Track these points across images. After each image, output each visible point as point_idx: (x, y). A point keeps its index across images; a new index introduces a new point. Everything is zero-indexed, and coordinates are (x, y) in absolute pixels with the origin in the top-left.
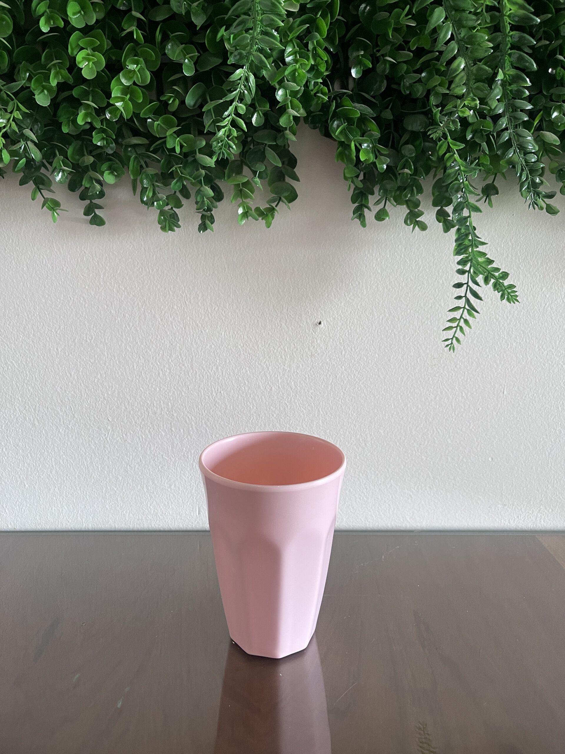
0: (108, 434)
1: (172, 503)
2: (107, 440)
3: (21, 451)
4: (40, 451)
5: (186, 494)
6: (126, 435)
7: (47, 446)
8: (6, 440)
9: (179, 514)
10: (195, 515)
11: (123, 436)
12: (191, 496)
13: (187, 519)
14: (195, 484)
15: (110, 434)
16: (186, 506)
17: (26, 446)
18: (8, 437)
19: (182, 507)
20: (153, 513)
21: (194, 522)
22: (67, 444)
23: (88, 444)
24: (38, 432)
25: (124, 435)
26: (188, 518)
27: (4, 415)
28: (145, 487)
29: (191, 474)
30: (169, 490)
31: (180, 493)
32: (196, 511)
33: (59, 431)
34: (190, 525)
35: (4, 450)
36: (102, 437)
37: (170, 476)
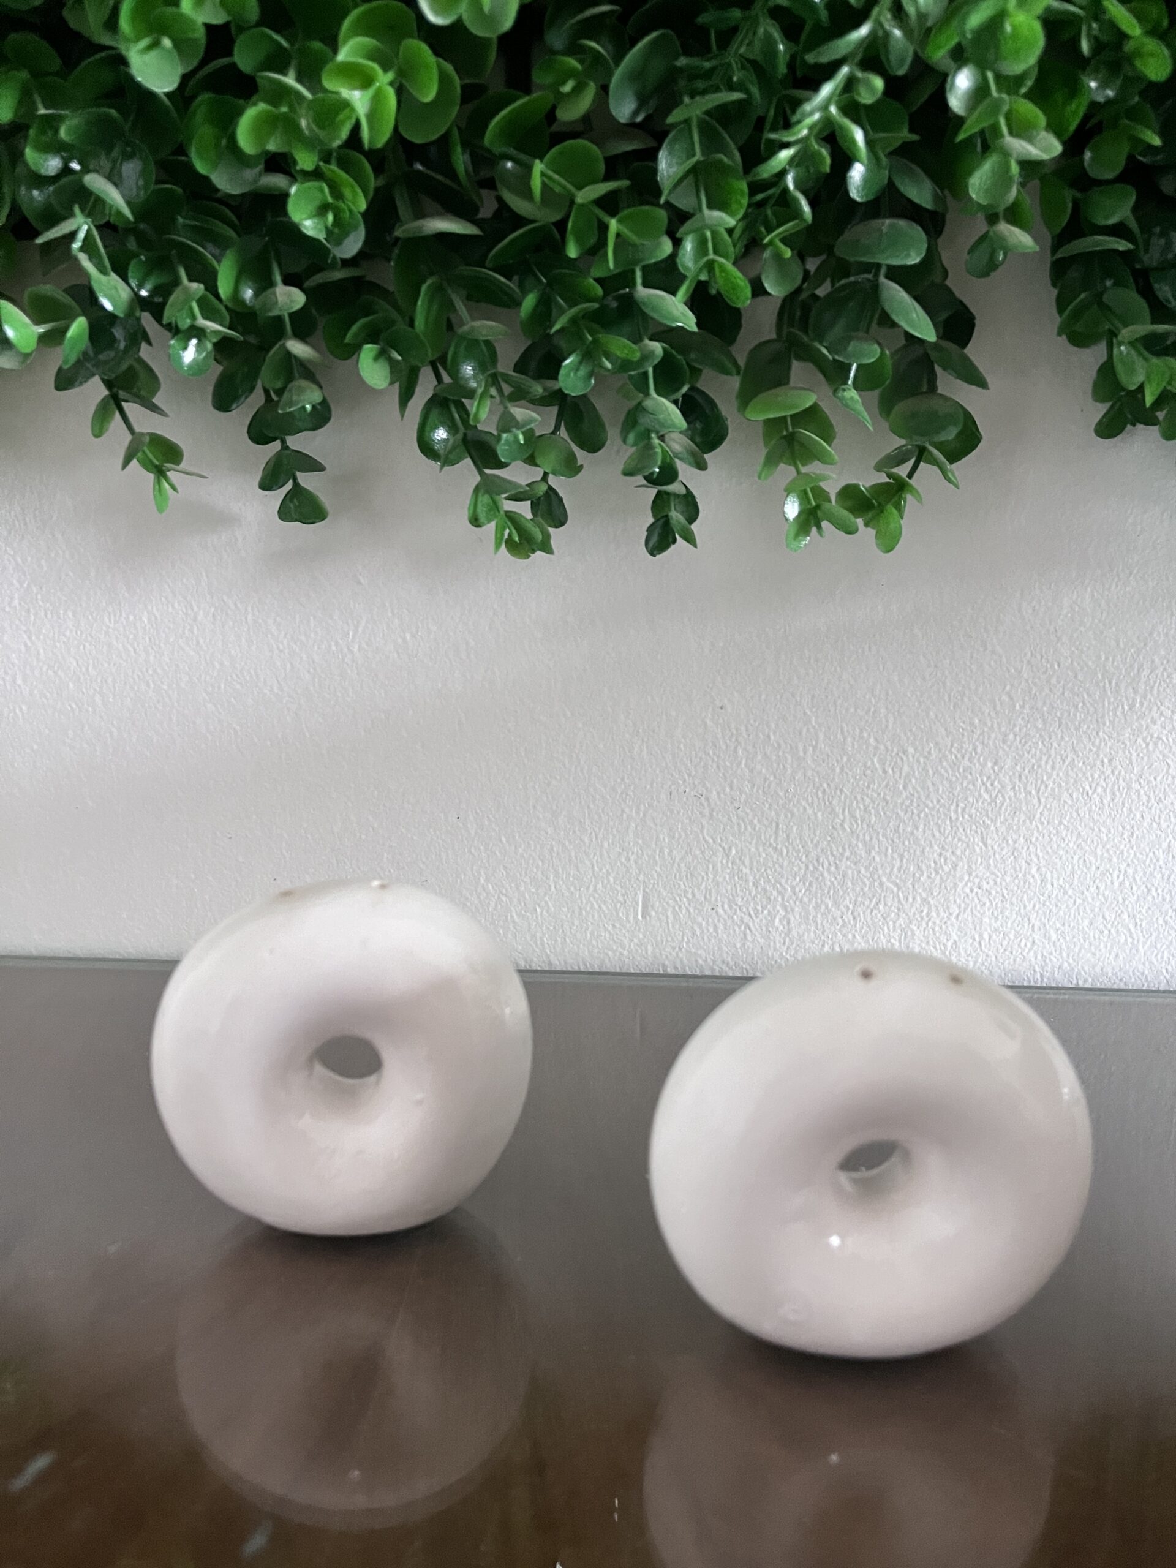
0: (356, 632)
1: (557, 875)
2: (352, 652)
3: (71, 685)
4: (132, 688)
5: (606, 845)
6: (413, 636)
7: (155, 671)
8: (26, 645)
9: (580, 914)
10: (631, 918)
11: (404, 639)
12: (620, 854)
13: (606, 929)
14: (637, 813)
15: (360, 630)
16: (604, 887)
17: (87, 669)
18: (30, 638)
19: (591, 888)
20: (495, 909)
21: (626, 941)
22: (222, 664)
23: (289, 666)
24: (127, 619)
25: (408, 636)
26: (610, 928)
27: (19, 560)
28: (471, 818)
29: (623, 779)
30: (550, 830)
31: (586, 840)
32: (637, 903)
33: (195, 620)
34: (614, 952)
35: (19, 682)
36: (337, 644)
37: (554, 782)
